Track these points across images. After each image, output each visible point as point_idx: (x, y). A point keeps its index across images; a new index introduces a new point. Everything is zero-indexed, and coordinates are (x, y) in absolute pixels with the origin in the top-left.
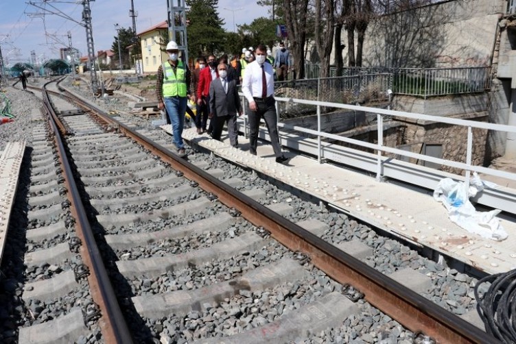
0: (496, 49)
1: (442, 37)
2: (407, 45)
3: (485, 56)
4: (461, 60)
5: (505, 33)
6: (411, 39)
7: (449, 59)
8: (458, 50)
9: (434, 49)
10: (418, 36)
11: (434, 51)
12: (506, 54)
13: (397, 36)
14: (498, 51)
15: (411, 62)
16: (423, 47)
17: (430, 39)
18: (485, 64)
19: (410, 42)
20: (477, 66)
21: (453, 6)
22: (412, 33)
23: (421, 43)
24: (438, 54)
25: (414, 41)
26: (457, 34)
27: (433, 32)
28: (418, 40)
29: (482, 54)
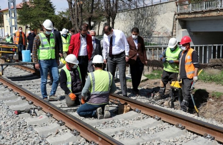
0: (174, 28)
1: (155, 22)
2: (142, 26)
3: (170, 32)
4: (162, 34)
5: (177, 21)
6: (144, 22)
7: (157, 33)
8: (161, 29)
9: (152, 28)
10: (147, 21)
11: (152, 29)
12: (178, 31)
13: (139, 20)
14: (176, 29)
15: (144, 34)
16: (148, 27)
17: (151, 23)
18: (170, 35)
19: (143, 24)
20: (167, 36)
21: (160, 7)
22: (145, 19)
23: (148, 25)
24: (153, 30)
25: (145, 24)
26: (161, 20)
27: (152, 19)
28: (147, 23)
29: (169, 31)
